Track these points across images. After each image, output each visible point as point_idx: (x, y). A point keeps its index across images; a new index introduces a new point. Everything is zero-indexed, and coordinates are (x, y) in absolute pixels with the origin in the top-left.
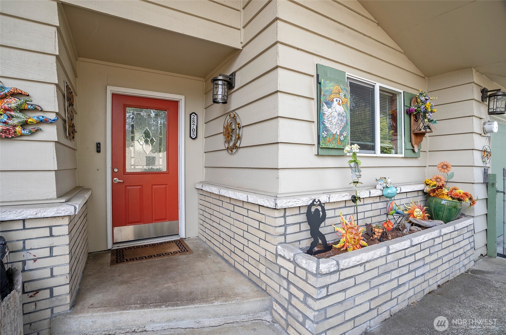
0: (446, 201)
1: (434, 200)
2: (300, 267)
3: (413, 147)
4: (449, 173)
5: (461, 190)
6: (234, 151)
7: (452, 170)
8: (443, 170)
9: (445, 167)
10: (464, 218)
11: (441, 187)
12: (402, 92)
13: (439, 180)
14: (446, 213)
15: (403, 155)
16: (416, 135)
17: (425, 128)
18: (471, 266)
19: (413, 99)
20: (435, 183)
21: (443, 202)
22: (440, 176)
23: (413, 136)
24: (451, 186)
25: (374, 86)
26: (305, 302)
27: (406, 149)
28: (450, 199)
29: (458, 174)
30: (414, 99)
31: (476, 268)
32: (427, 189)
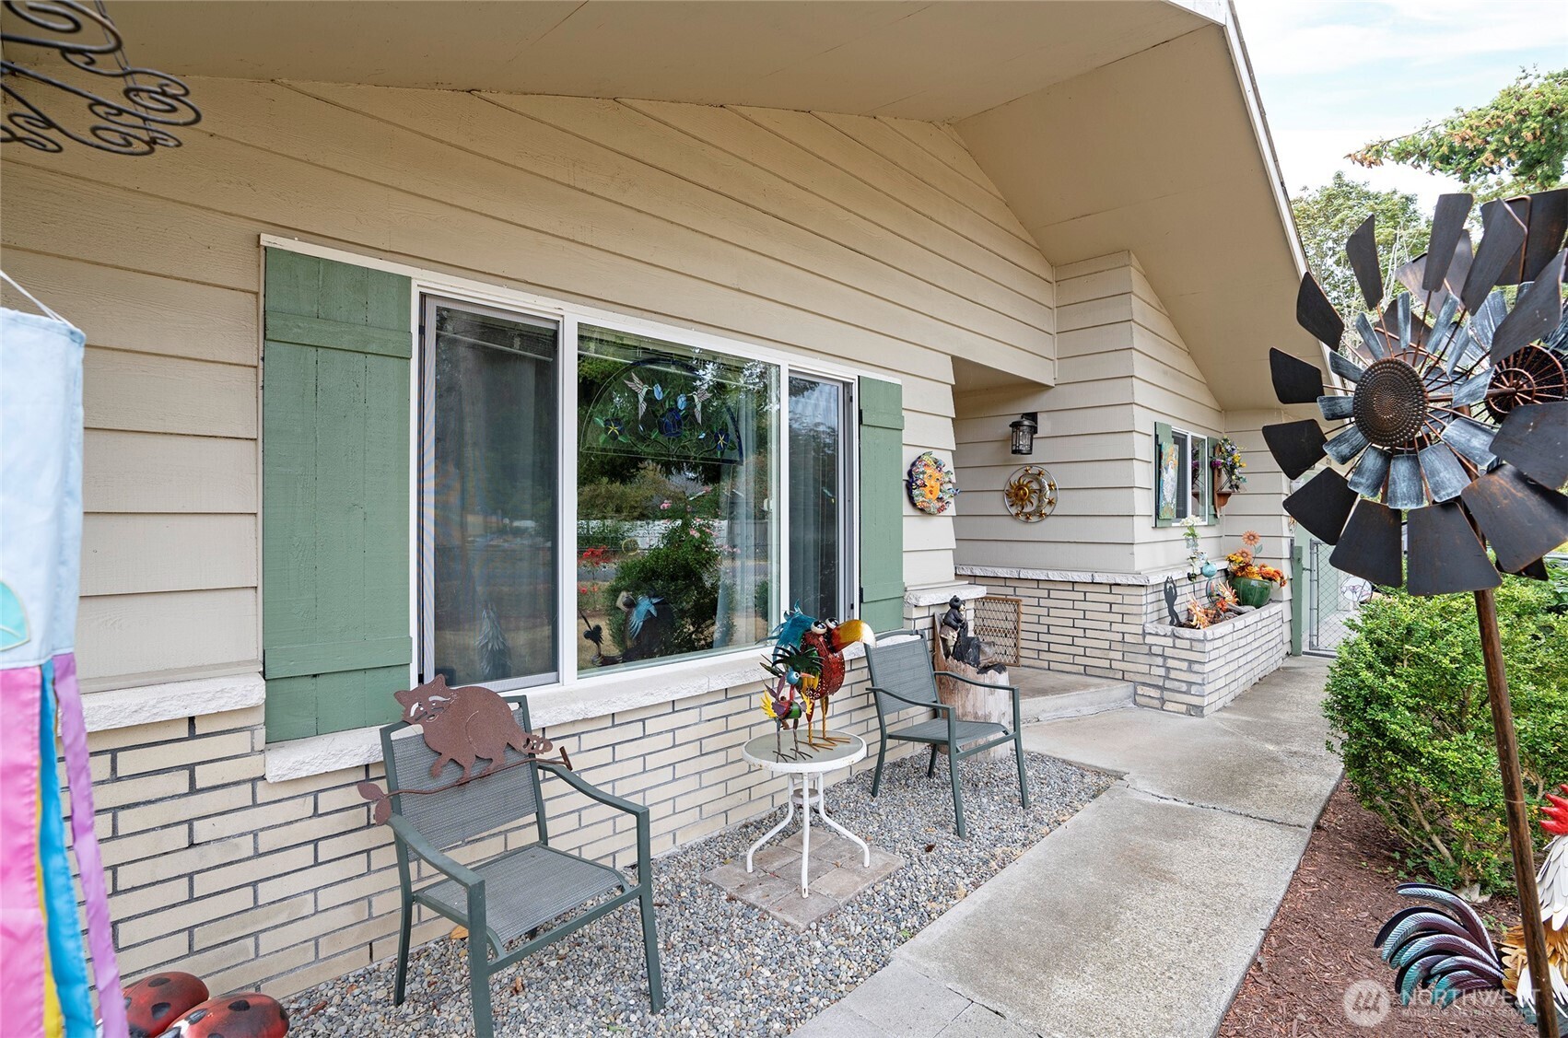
0: (1256, 581)
1: (1243, 581)
2: (1179, 638)
3: (1216, 511)
4: (1257, 546)
5: (1270, 569)
6: (1033, 519)
7: (1261, 541)
8: (1249, 542)
9: (1252, 538)
10: (1271, 604)
11: (1248, 565)
12: (1205, 438)
13: (1245, 555)
14: (1257, 597)
15: (1206, 523)
16: (1220, 495)
17: (1231, 487)
18: (1280, 663)
19: (1216, 447)
20: (1241, 559)
21: (1253, 583)
22: (1246, 551)
23: (1216, 496)
24: (1260, 562)
25: (1186, 436)
26: (1190, 670)
27: (1209, 514)
28: (1261, 578)
29: (1267, 547)
30: (1217, 449)
31: (1284, 665)
32: (1234, 567)
